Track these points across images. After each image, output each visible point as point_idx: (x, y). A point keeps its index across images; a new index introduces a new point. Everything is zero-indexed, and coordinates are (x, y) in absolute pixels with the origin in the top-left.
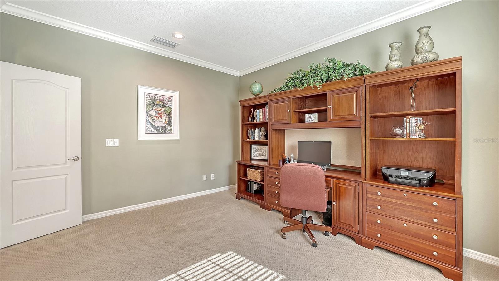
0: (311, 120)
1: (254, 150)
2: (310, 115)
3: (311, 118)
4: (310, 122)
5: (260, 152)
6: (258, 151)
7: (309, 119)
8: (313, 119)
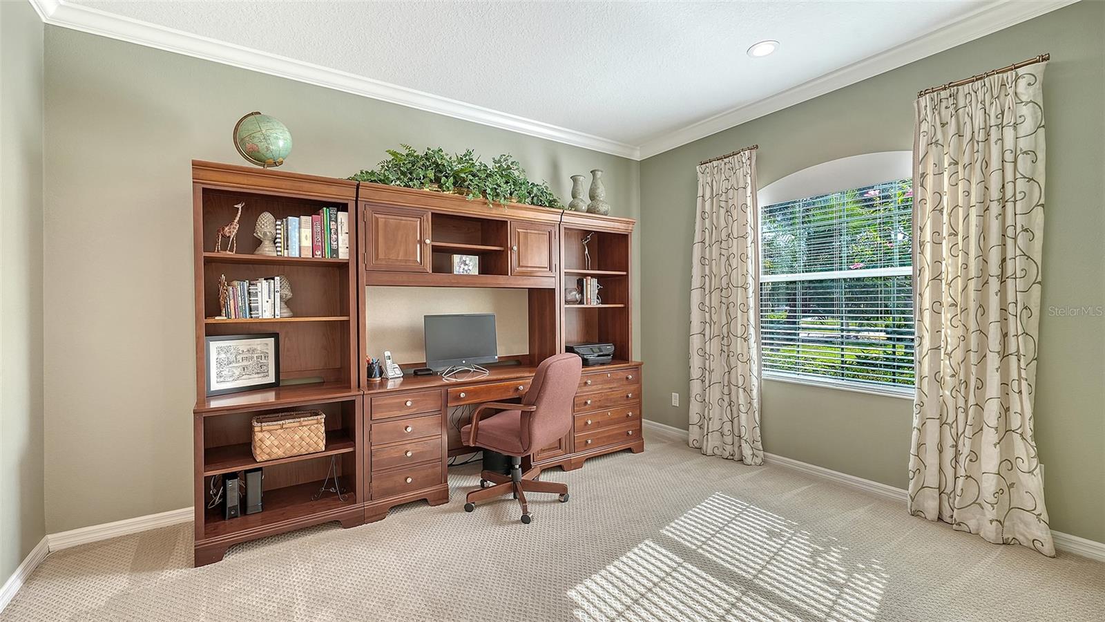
0: (466, 268)
1: (223, 356)
2: (464, 257)
3: (466, 264)
4: (465, 273)
5: (245, 363)
6: (239, 357)
7: (462, 266)
8: (470, 268)
